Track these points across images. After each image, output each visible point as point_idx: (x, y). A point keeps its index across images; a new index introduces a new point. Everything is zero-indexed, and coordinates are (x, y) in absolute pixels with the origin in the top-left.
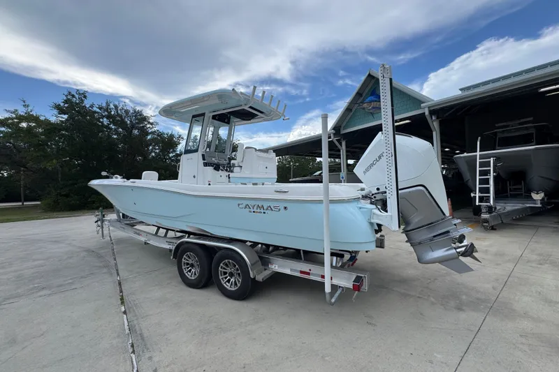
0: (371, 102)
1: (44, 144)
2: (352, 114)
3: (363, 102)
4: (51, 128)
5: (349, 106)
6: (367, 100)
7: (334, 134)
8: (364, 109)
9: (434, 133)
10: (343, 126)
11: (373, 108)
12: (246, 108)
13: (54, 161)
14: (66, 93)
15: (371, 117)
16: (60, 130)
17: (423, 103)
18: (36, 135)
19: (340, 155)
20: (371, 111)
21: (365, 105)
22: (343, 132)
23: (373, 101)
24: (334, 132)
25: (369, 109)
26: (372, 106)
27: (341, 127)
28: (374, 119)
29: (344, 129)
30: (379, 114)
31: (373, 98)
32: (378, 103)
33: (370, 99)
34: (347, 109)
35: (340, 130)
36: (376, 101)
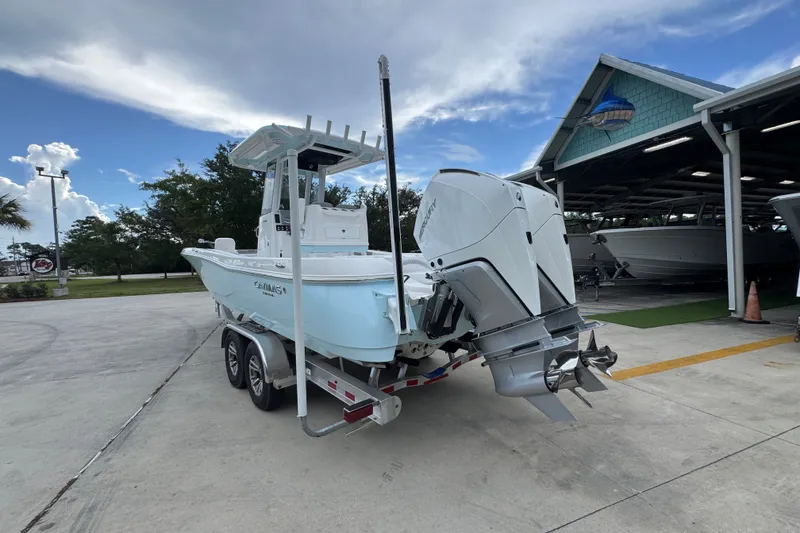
0: (603, 112)
1: (198, 206)
2: (571, 136)
3: (589, 115)
4: (203, 188)
5: (564, 123)
6: (596, 110)
7: (541, 173)
8: (591, 125)
9: (726, 158)
10: (557, 159)
11: (608, 122)
12: (311, 147)
13: (207, 226)
14: (218, 147)
15: (606, 137)
16: (212, 191)
17: (699, 100)
18: (189, 197)
20: (604, 127)
21: (593, 119)
22: (558, 167)
23: (607, 110)
24: (541, 169)
25: (601, 125)
26: (606, 118)
27: (554, 159)
28: (611, 142)
29: (560, 162)
30: (620, 132)
31: (607, 104)
32: (617, 112)
33: (602, 106)
34: (563, 128)
35: (553, 165)
36: (613, 109)
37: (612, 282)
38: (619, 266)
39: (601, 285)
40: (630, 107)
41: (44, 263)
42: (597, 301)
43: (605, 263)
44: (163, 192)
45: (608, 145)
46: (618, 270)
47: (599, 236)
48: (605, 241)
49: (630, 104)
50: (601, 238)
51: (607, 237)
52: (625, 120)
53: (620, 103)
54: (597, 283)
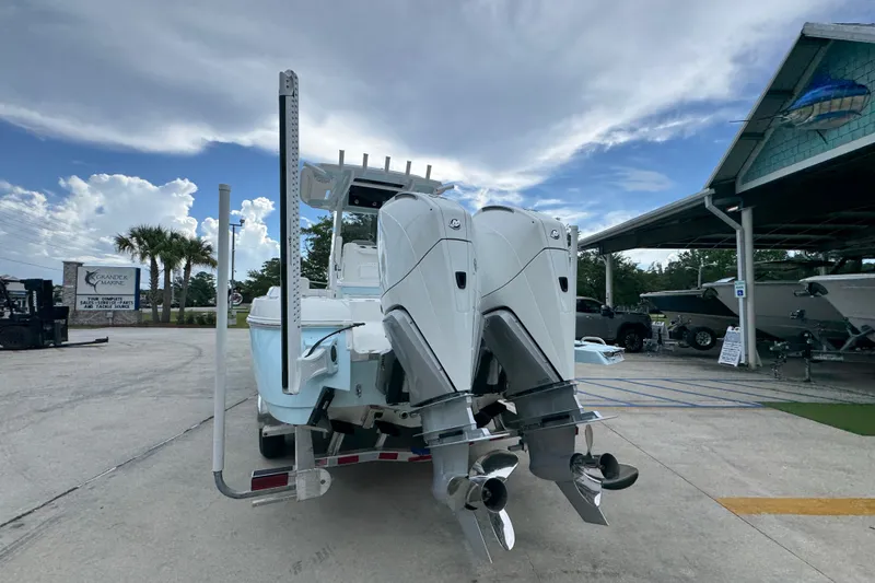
0: (812, 103)
2: (763, 143)
3: (787, 112)
6: (799, 102)
7: (714, 198)
8: (790, 125)
10: (740, 178)
11: (821, 117)
15: (820, 140)
19: (734, 240)
20: (815, 126)
21: (793, 116)
22: (743, 188)
23: (818, 100)
24: (713, 191)
25: (810, 123)
26: (816, 113)
27: (736, 177)
28: (827, 145)
29: (745, 181)
30: (844, 130)
31: (819, 92)
32: (837, 102)
33: (808, 96)
34: (745, 135)
35: (733, 186)
36: (827, 98)
37: (839, 355)
38: (855, 331)
39: (816, 358)
40: (862, 90)
41: (237, 297)
42: (809, 381)
43: (824, 324)
44: (315, 236)
45: (824, 150)
46: (853, 338)
47: (811, 284)
48: (825, 292)
49: (863, 86)
50: (815, 289)
51: (827, 287)
52: (854, 112)
53: (842, 87)
54: (808, 355)
